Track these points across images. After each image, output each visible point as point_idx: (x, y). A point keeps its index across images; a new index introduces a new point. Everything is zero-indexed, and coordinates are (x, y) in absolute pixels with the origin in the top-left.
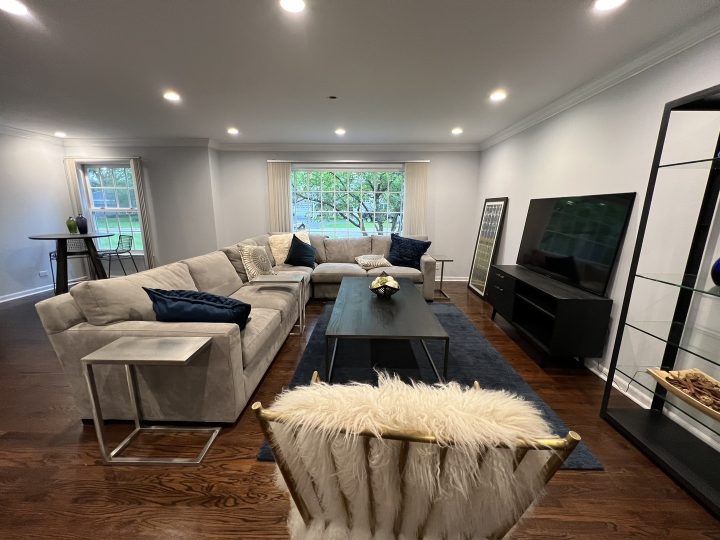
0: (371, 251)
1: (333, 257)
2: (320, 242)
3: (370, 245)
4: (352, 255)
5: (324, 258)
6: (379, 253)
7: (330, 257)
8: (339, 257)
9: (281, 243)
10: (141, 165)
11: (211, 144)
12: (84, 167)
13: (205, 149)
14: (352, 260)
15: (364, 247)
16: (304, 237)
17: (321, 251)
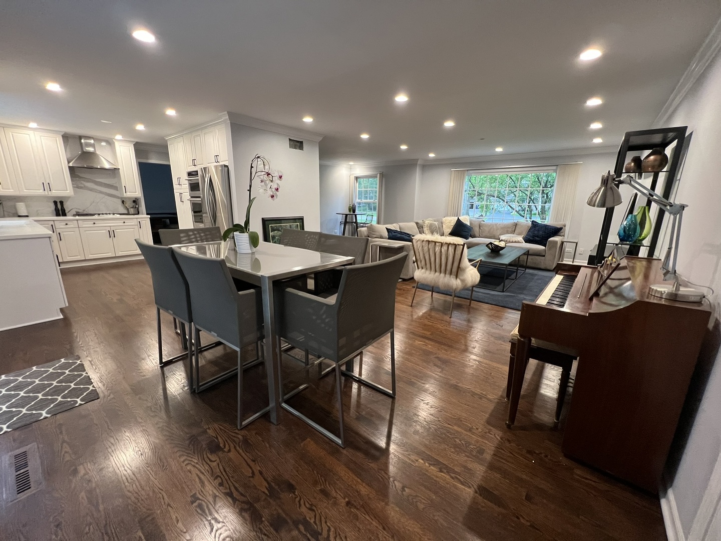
0: (513, 232)
1: (484, 234)
2: (476, 224)
3: (514, 228)
4: (498, 234)
5: (477, 235)
6: (519, 234)
7: (482, 235)
8: (488, 235)
9: (450, 222)
10: (383, 176)
11: (419, 162)
12: (357, 178)
13: (416, 165)
14: (497, 237)
15: (508, 229)
16: (466, 220)
17: (476, 230)
